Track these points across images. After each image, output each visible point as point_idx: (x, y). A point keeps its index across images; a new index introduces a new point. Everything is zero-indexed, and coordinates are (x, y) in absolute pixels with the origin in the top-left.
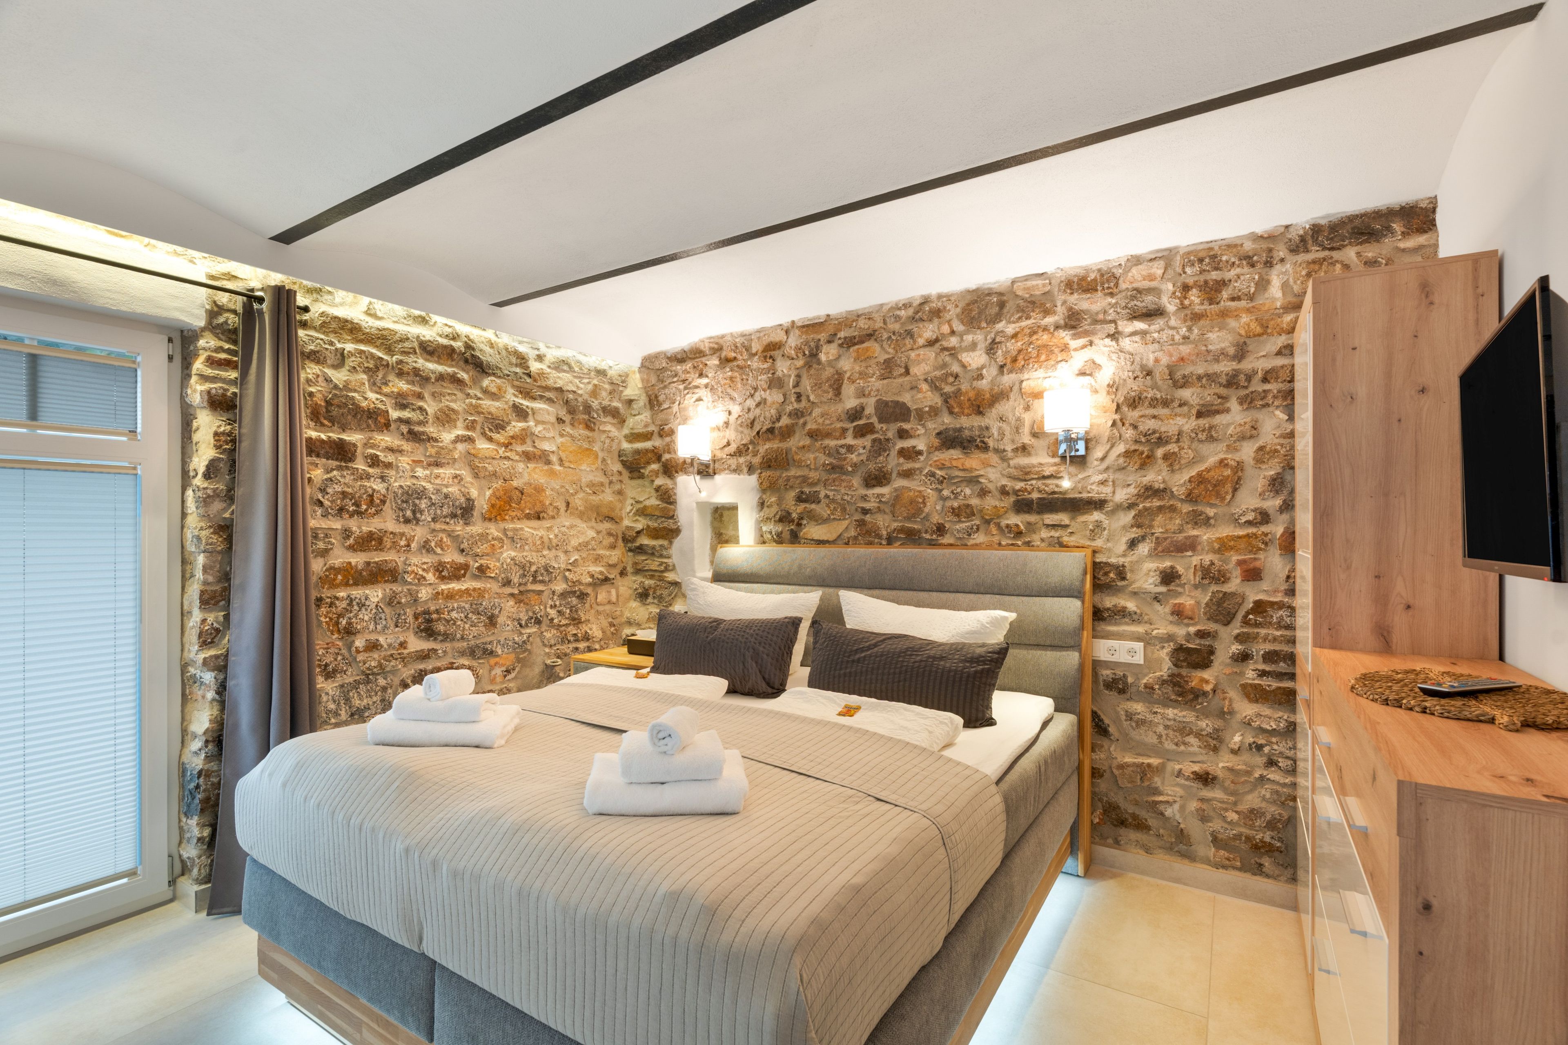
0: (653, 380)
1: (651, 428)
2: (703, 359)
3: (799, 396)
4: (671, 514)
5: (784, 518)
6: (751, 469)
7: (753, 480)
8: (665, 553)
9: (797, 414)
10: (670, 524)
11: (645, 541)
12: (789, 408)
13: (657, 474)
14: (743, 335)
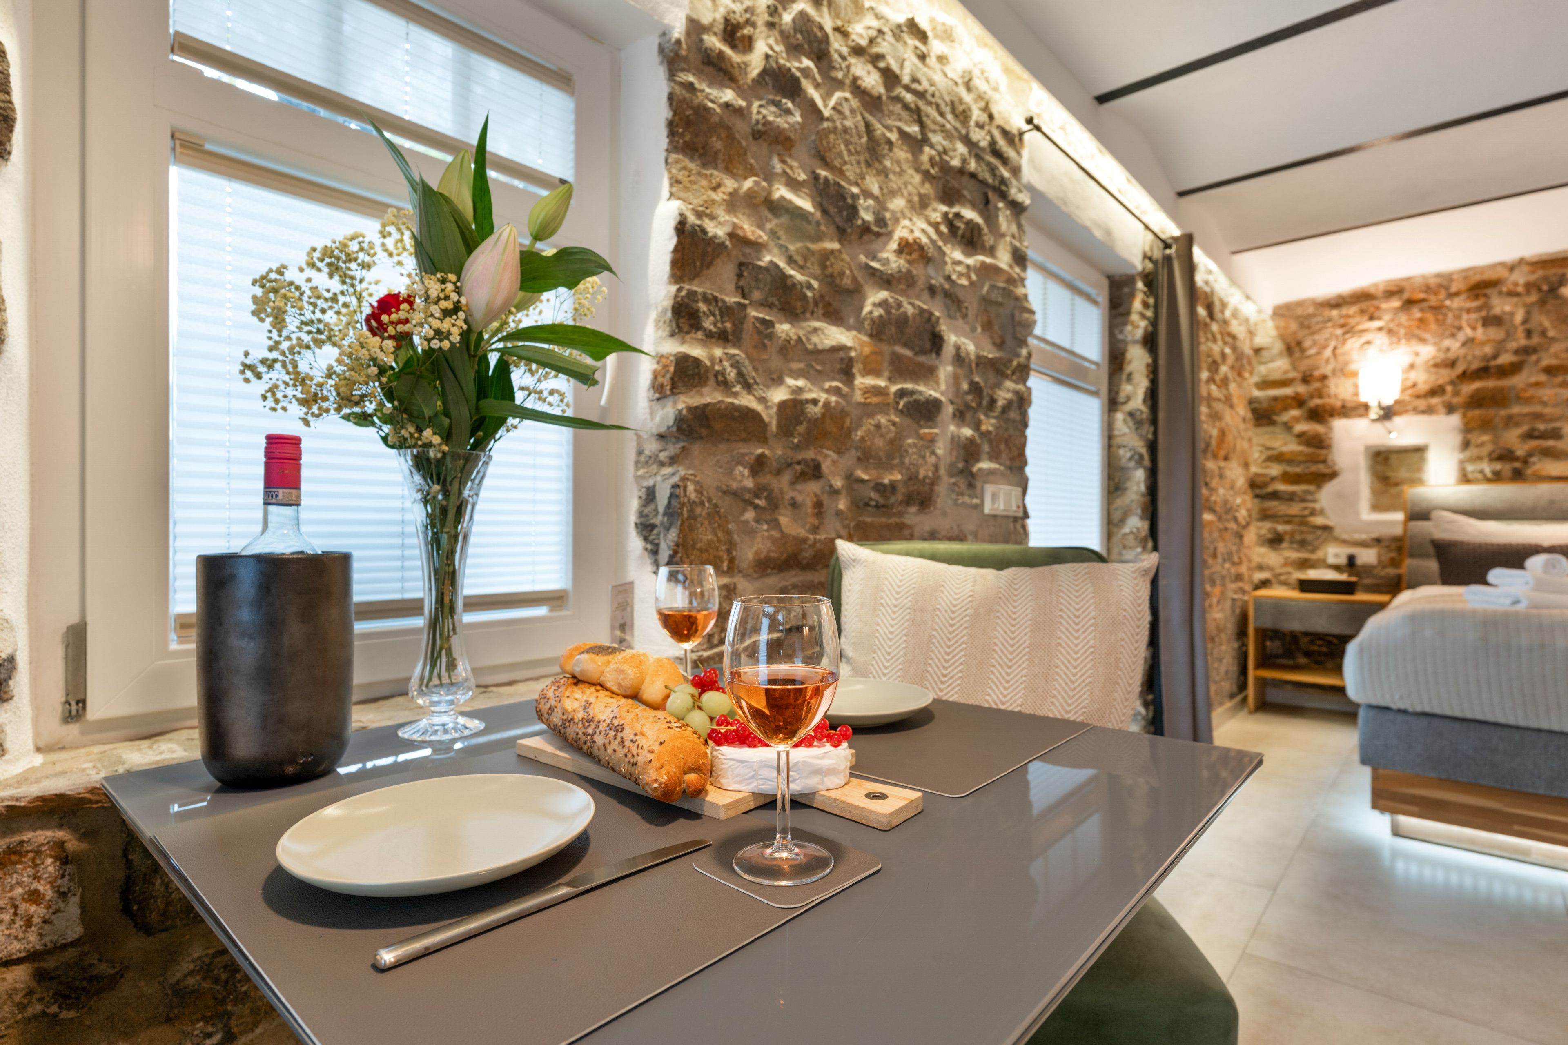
0: (1293, 326)
1: (1292, 375)
2: (1375, 303)
3: (1529, 333)
4: (1322, 458)
5: (1505, 456)
6: (1450, 409)
7: (1455, 420)
8: (1309, 497)
9: (1527, 351)
10: (1321, 468)
11: (1281, 487)
12: (1513, 345)
13: (1297, 420)
14: (1438, 276)
